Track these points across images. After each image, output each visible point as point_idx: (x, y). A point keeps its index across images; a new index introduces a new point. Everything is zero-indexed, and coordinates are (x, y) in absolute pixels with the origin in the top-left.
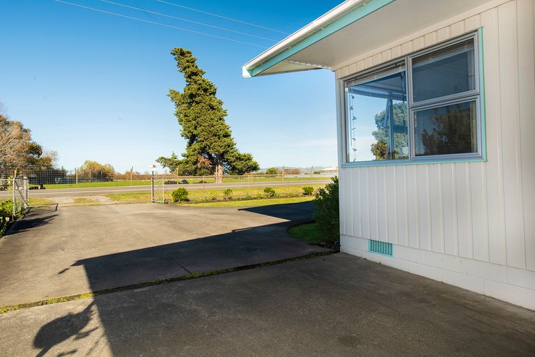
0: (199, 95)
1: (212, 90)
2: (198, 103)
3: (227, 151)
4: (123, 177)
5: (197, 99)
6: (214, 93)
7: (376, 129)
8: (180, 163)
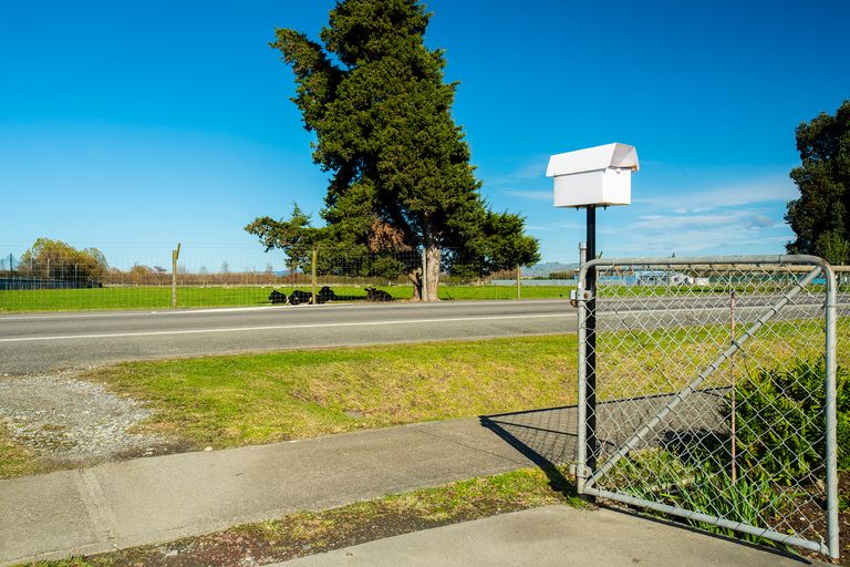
0: (380, 32)
1: (414, 21)
2: (376, 56)
3: (458, 205)
4: (126, 279)
5: (373, 44)
6: (421, 30)
7: (799, 164)
8: (320, 236)
